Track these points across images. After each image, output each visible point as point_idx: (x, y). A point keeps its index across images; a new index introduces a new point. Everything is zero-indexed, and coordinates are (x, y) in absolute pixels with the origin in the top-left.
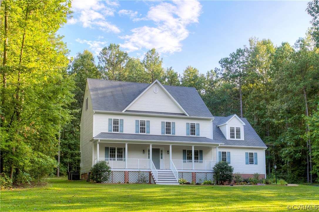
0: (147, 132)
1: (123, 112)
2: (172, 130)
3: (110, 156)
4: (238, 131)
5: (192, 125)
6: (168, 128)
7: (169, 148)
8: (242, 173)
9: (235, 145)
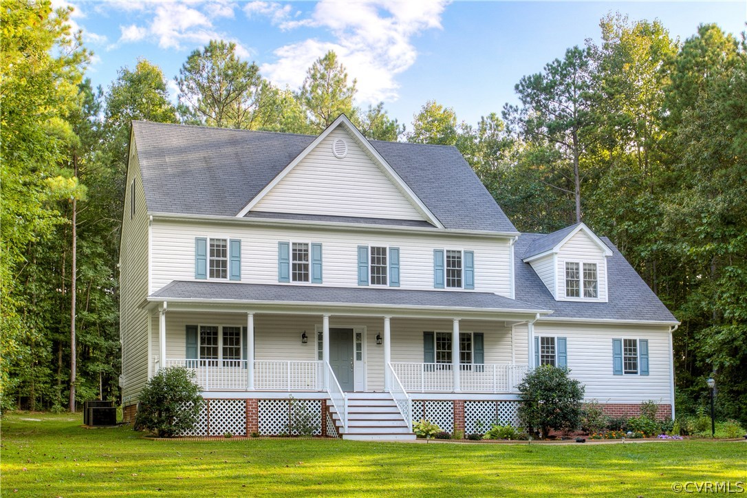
0: (315, 279)
1: (241, 215)
2: (391, 271)
3: (202, 353)
4: (590, 273)
5: (451, 255)
6: (378, 264)
7: (383, 327)
8: (604, 402)
9: (582, 316)
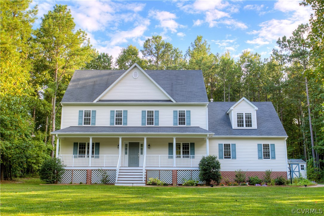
0: (124, 124)
1: (95, 102)
2: (155, 119)
3: (80, 153)
5: (181, 112)
